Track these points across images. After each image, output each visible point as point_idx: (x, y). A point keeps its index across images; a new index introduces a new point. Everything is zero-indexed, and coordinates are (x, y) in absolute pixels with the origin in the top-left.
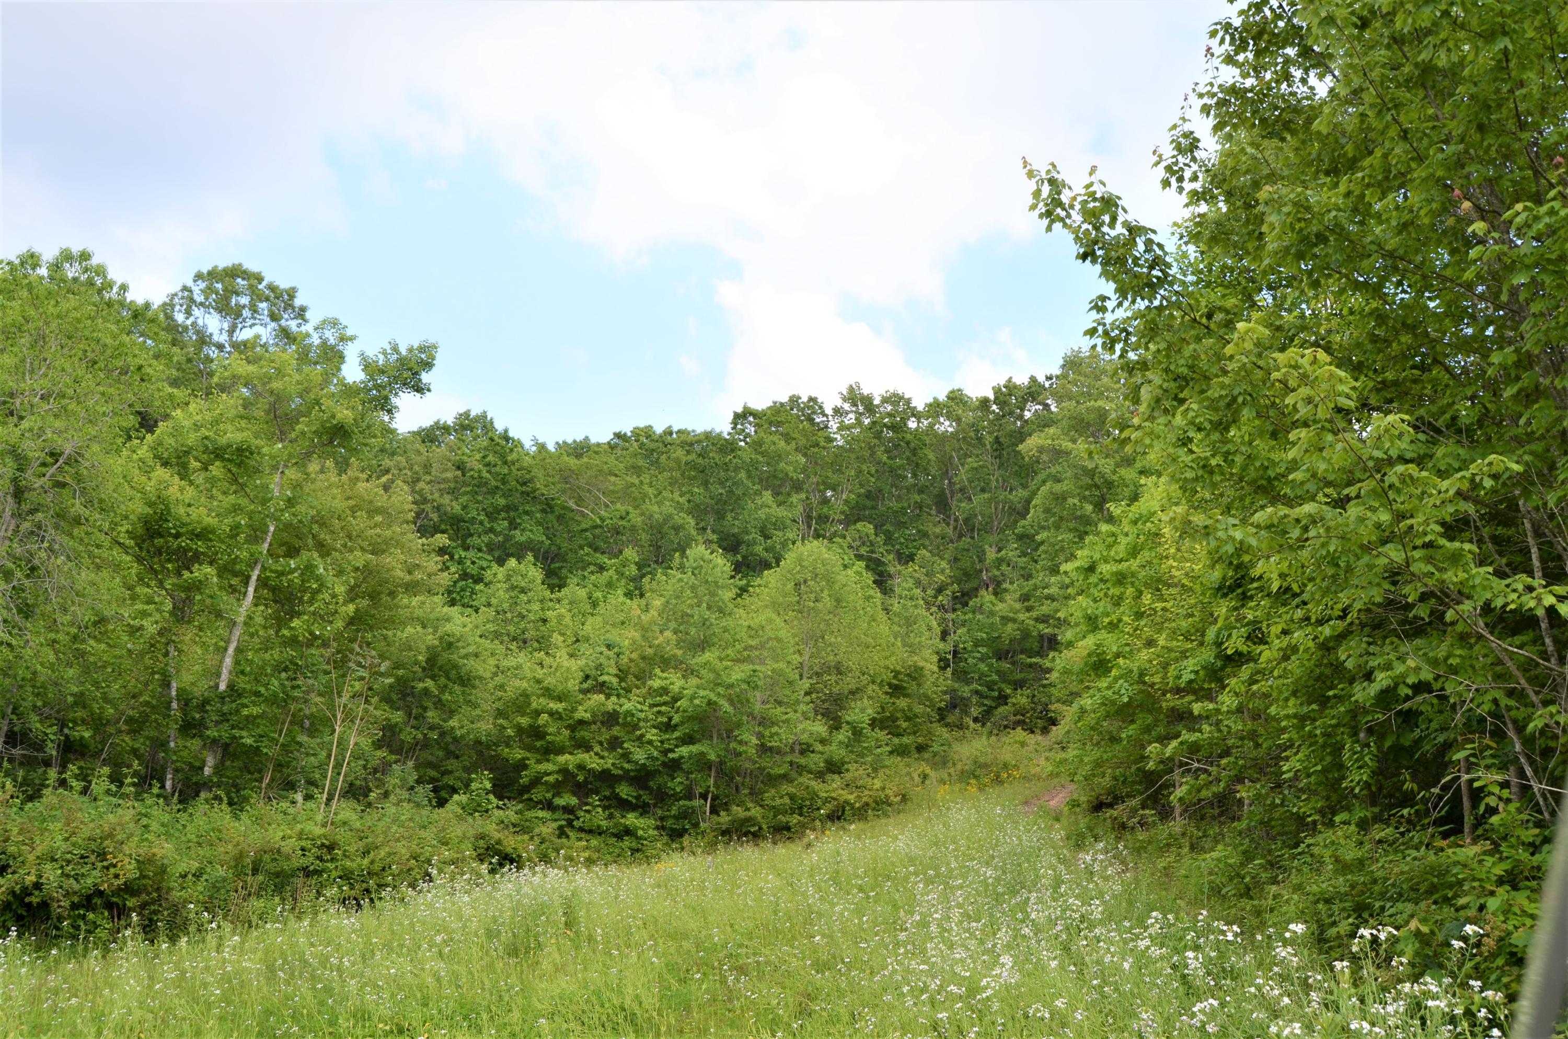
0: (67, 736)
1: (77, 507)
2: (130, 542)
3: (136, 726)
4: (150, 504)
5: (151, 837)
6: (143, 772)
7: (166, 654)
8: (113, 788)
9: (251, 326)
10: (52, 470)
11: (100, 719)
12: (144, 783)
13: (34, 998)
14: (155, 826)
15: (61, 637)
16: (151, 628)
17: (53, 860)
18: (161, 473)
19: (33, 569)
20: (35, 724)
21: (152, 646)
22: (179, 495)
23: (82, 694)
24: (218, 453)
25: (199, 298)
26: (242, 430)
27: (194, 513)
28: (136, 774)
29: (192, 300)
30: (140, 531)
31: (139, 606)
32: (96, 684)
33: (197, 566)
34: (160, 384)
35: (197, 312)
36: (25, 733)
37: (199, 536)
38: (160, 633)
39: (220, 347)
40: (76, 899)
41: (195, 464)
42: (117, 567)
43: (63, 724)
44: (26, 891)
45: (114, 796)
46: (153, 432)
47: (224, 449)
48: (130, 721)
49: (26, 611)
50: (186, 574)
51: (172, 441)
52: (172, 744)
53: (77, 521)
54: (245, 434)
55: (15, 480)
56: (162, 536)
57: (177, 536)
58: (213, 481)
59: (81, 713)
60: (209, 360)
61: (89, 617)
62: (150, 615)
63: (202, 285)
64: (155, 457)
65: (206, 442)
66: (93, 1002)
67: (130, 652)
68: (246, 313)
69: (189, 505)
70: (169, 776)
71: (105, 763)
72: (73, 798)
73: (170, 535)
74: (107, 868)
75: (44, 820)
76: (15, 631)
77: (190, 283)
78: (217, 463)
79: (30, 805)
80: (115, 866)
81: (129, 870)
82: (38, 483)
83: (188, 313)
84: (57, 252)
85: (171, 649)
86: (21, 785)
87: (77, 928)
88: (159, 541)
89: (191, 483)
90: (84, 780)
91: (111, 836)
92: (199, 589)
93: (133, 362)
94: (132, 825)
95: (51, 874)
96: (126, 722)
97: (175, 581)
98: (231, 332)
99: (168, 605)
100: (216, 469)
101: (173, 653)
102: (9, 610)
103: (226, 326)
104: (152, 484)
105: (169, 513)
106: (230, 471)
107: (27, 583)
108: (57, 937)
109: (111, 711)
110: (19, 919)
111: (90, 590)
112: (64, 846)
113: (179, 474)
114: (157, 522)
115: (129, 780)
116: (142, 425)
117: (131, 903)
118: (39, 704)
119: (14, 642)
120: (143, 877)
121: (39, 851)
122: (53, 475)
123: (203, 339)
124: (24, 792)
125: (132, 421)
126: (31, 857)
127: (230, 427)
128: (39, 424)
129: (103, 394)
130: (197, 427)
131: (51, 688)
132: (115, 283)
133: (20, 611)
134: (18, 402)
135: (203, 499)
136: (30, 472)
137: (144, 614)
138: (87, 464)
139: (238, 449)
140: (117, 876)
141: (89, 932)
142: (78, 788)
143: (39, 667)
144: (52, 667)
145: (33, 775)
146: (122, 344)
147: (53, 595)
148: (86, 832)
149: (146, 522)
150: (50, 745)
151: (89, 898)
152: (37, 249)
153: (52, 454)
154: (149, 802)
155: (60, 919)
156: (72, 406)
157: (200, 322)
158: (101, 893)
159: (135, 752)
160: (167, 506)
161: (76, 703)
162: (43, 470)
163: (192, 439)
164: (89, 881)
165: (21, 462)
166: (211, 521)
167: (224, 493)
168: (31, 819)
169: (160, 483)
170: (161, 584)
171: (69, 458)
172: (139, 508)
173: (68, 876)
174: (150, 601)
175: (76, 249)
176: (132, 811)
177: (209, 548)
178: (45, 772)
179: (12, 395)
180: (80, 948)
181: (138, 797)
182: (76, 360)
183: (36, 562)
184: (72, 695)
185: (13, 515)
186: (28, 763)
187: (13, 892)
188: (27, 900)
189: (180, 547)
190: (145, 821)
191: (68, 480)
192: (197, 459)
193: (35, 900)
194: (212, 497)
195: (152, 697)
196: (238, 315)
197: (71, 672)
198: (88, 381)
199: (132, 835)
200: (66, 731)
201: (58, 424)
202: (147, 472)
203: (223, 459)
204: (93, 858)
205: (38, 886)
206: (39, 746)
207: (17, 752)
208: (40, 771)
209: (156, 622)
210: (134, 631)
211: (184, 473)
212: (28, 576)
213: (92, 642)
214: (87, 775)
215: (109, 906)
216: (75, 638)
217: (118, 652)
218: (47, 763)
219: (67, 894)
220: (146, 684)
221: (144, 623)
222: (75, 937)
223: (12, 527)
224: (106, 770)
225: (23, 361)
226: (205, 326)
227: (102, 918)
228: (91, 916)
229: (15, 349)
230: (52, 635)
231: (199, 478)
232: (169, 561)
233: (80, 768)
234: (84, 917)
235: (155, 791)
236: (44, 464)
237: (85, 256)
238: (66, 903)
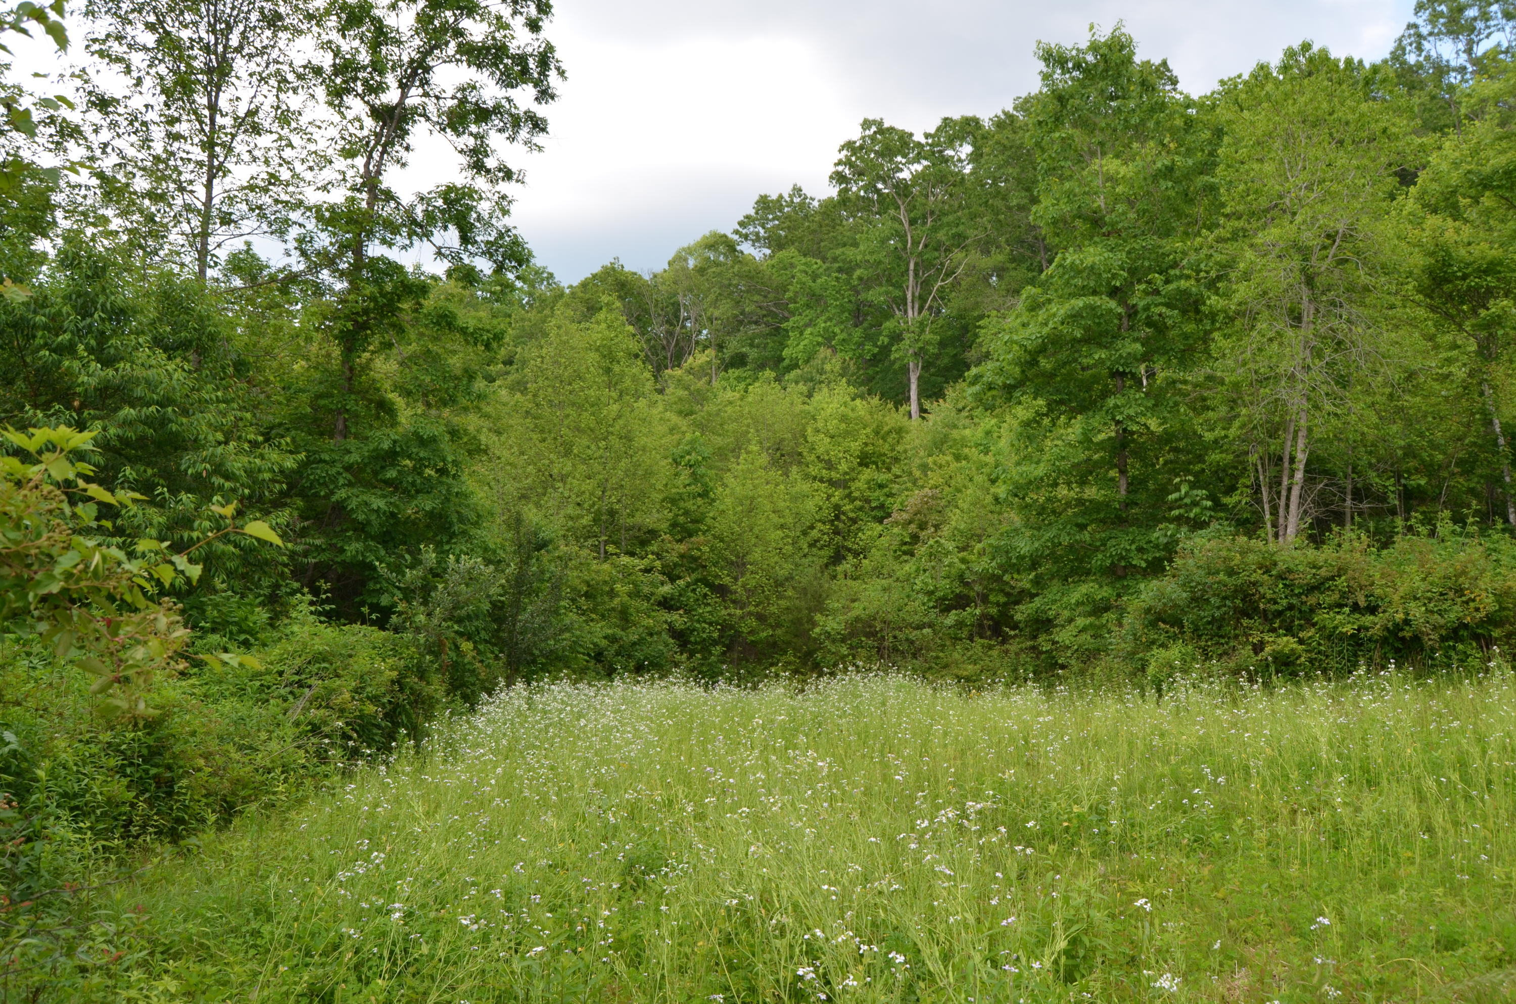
0: (1405, 486)
1: (1363, 277)
2: (1419, 297)
3: (1467, 466)
4: (1432, 254)
5: (1503, 571)
6: (1484, 508)
7: (1482, 394)
8: (1458, 528)
9: (1488, 37)
10: (1333, 250)
11: (1431, 465)
12: (1485, 519)
13: (1421, 720)
14: (1505, 560)
15: (1378, 398)
16: (1460, 373)
17: (1416, 598)
18: (1433, 221)
19: (1339, 343)
20: (1373, 478)
21: (1465, 388)
22: (1456, 237)
23: (1410, 446)
24: (1486, 184)
25: (1425, 31)
26: (1503, 152)
27: (1476, 250)
28: (1477, 513)
29: (1420, 36)
30: (1427, 282)
31: (1443, 355)
32: (1421, 435)
33: (1492, 302)
34: (1408, 138)
35: (1426, 45)
36: (1368, 488)
37: (1486, 272)
38: (1470, 375)
39: (1462, 70)
40: (1444, 632)
41: (1464, 202)
42: (1412, 323)
43: (1398, 476)
44: (1398, 628)
45: (1460, 535)
46: (1415, 184)
47: (1490, 177)
48: (1460, 463)
49: (1343, 382)
50: (1483, 313)
51: (1435, 186)
52: (1508, 479)
53: (1366, 289)
54: (1509, 155)
55: (1303, 270)
56: (1449, 282)
57: (1465, 277)
58: (1488, 212)
59: (1413, 463)
60: (1451, 88)
61: (1397, 376)
62: (1457, 360)
63: (1425, 15)
64: (1423, 207)
65: (1470, 176)
66: (1475, 724)
67: (1446, 398)
68: (1480, 25)
69: (1469, 244)
70: (1511, 510)
71: (1446, 505)
72: (1422, 542)
73: (1457, 278)
74: (1467, 603)
75: (1401, 564)
76: (1338, 401)
77: (1413, 19)
78: (1487, 193)
79: (1385, 552)
80: (1474, 600)
81: (1489, 604)
82: (1324, 265)
83: (1419, 48)
84: (1281, 55)
85: (1485, 387)
86: (1375, 534)
87: (1449, 658)
88: (1447, 288)
89: (1466, 221)
90: (1429, 523)
91: (1464, 573)
92: (1499, 324)
93: (1377, 128)
94: (1482, 561)
95: (1417, 612)
96: (1457, 465)
97: (1474, 321)
98: (1469, 51)
99: (1473, 347)
100: (1488, 200)
101: (1488, 392)
102: (1329, 383)
103: (1461, 46)
104: (1427, 233)
105: (1450, 256)
106: (1502, 197)
107: (1336, 356)
108: (1433, 666)
109: (1441, 457)
110: (1397, 650)
111: (1394, 350)
112: (1423, 586)
113: (1451, 215)
114: (1441, 269)
115: (1471, 520)
116: (1401, 183)
117: (1496, 633)
118: (1374, 461)
119: (1339, 412)
120: (1502, 609)
121: (1402, 591)
122: (1335, 256)
123: (1442, 69)
124: (1378, 541)
125: (1391, 182)
126: (1396, 598)
127: (1491, 153)
128: (1310, 214)
129: (1358, 168)
130: (1456, 165)
131: (1380, 445)
132: (1339, 60)
133: (1337, 383)
134: (1287, 201)
135: (1482, 234)
136: (1314, 259)
137: (1449, 361)
138: (1361, 236)
139: (1505, 173)
140: (1477, 610)
141: (1462, 661)
142: (1425, 532)
143: (1366, 429)
144: (1376, 427)
145: (1382, 524)
146: (1362, 115)
147: (1362, 363)
148: (1439, 572)
149: (1430, 271)
150: (1392, 496)
151: (1455, 631)
152: (1264, 60)
153: (1329, 236)
154: (1496, 537)
155: (1433, 650)
156: (1335, 187)
157: (1433, 54)
158: (1466, 626)
159: (1472, 491)
160: (1448, 252)
161: (1405, 454)
162: (1325, 252)
163: (1455, 178)
164: (1453, 616)
165: (1304, 252)
166: (1495, 253)
167: (1502, 221)
168: (1389, 564)
169: (1434, 231)
170: (1460, 328)
171: (1344, 235)
172: (1418, 261)
173: (1432, 612)
174: (1455, 346)
175: (1296, 45)
176: (1481, 549)
177: (1499, 280)
178: (1393, 521)
179: (1281, 197)
180: (1456, 676)
181: (1483, 533)
182: (1326, 144)
183: (1340, 336)
184: (1401, 448)
185: (1310, 301)
186: (1377, 514)
187: (1388, 629)
188: (1400, 634)
189: (1469, 287)
190: (1494, 556)
191: (1349, 255)
192: (1464, 196)
193: (1407, 634)
194: (1491, 229)
195: (1478, 437)
196: (1472, 29)
197: (1395, 428)
198: (1342, 159)
199: (1484, 570)
200: (1403, 481)
201: (1326, 209)
202: (1418, 223)
203: (1492, 188)
204: (1451, 594)
205: (1407, 622)
206: (1383, 498)
207: (1365, 506)
208: (1388, 519)
209: (1465, 365)
210: (1445, 378)
211: (1456, 213)
212: (1336, 351)
213: (1407, 397)
214: (1431, 519)
215: (1476, 637)
216: (1391, 395)
217: (1433, 400)
218: (1393, 512)
219: (1435, 628)
220: (1468, 425)
221: (1452, 369)
222: (1449, 666)
223: (1312, 311)
224: (1447, 513)
225: (1282, 162)
226: (1439, 56)
227: (1472, 648)
228: (1460, 647)
229: (1272, 155)
230: (1369, 400)
231: (1472, 214)
232: (1463, 303)
233: (1423, 513)
234: (1454, 648)
235: (1499, 526)
236: (1324, 248)
237: (1306, 47)
238: (1435, 636)
